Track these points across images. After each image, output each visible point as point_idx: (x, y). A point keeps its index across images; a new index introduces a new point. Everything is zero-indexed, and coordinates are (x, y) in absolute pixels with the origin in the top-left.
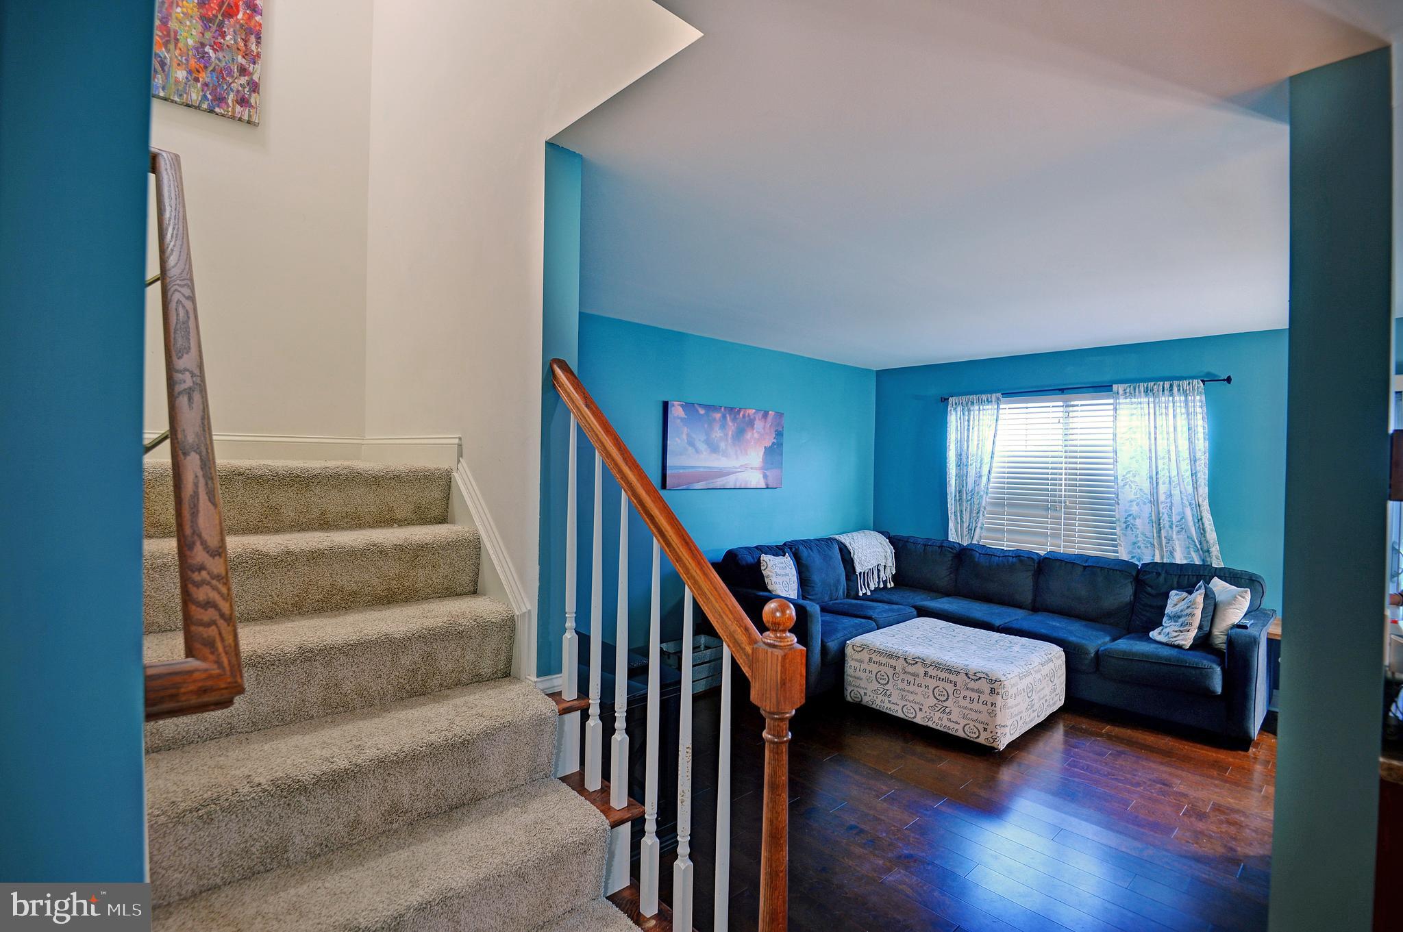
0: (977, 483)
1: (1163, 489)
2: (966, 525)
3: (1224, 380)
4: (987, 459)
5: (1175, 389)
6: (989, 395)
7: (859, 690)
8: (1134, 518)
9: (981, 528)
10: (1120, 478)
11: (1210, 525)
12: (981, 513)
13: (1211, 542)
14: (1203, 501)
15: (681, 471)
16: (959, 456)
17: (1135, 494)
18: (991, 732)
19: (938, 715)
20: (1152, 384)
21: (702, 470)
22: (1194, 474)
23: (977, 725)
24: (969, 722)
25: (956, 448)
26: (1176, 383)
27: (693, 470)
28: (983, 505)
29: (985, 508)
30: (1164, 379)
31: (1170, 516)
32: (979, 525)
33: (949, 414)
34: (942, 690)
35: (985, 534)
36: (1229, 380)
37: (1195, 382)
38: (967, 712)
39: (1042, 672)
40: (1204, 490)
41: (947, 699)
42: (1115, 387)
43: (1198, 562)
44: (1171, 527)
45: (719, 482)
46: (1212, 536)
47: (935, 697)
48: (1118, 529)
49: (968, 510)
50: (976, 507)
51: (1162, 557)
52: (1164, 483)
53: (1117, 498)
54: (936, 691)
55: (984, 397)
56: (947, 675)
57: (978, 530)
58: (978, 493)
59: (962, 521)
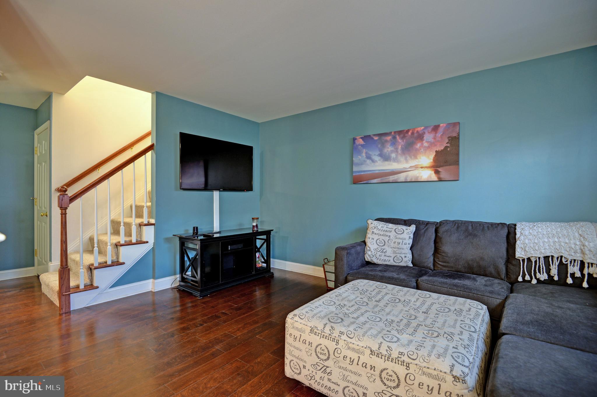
15: (362, 173)
21: (377, 172)
27: (370, 172)
45: (392, 178)
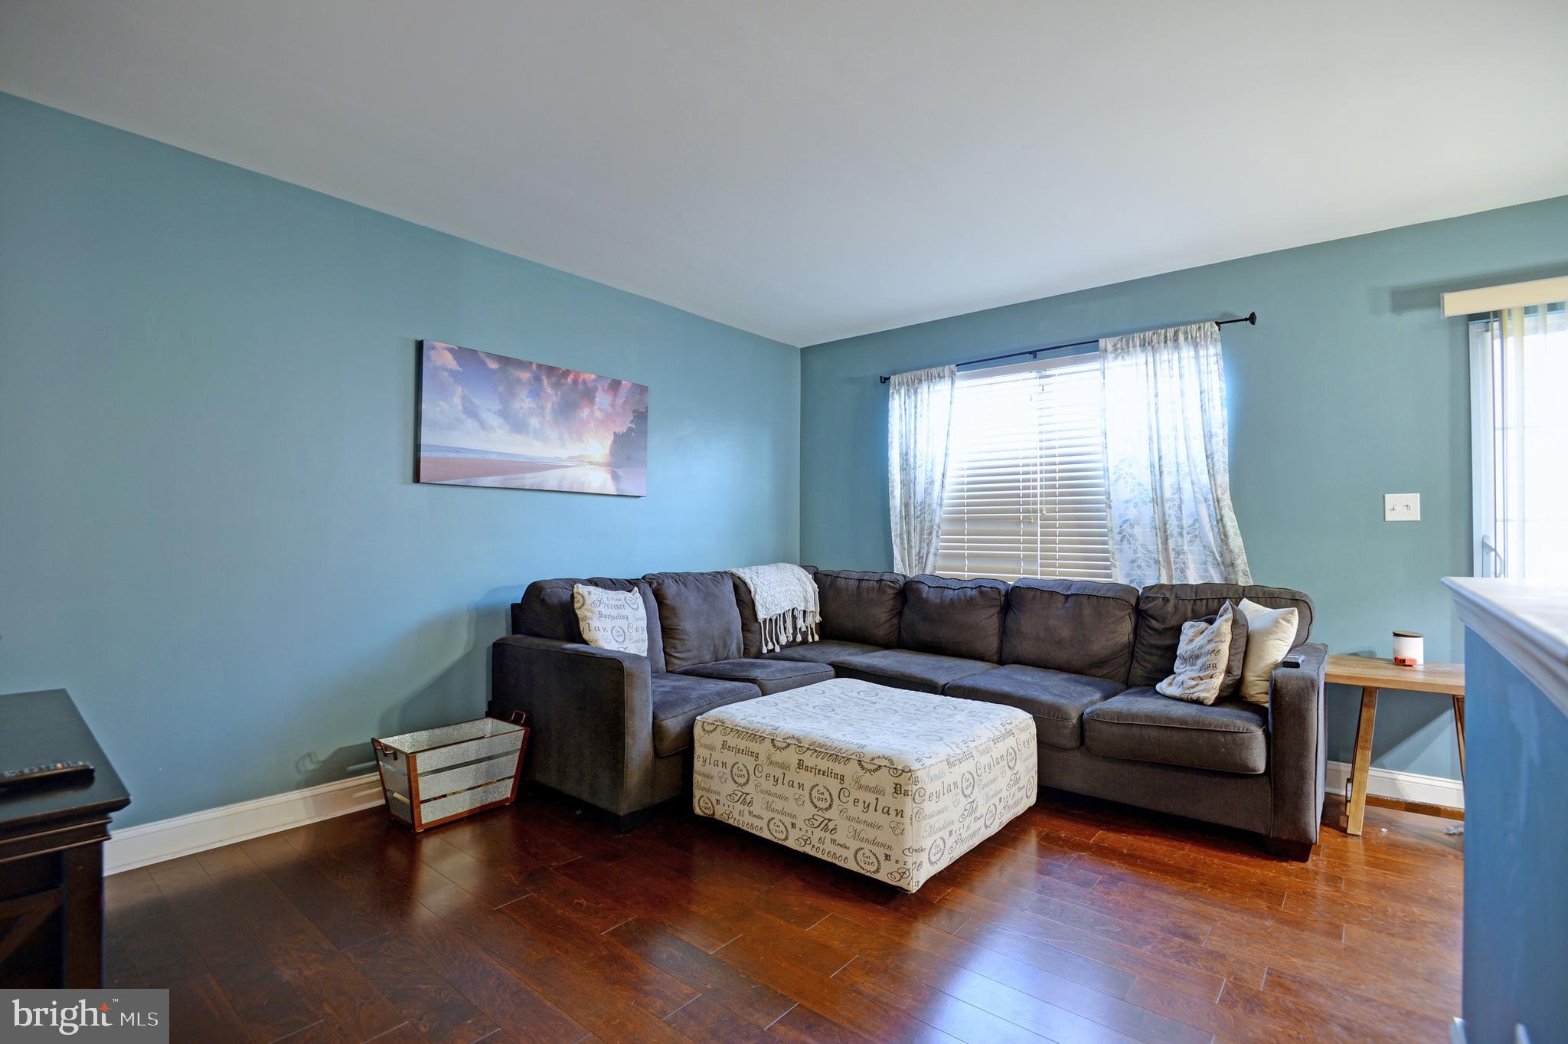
0: (928, 492)
1: (1169, 480)
2: (914, 552)
3: (1246, 319)
4: (940, 460)
5: (1181, 337)
6: (941, 368)
7: (709, 795)
8: (1132, 526)
9: (935, 555)
10: (1111, 471)
11: (1233, 527)
12: (934, 533)
13: (1236, 551)
14: (1223, 494)
15: (451, 455)
16: (905, 457)
17: (1132, 491)
18: (897, 862)
19: (818, 833)
20: (1151, 333)
21: (493, 457)
22: (1209, 456)
23: (876, 849)
24: (862, 845)
25: (901, 445)
26: (1182, 328)
27: (475, 456)
28: (937, 521)
29: (939, 527)
30: (1166, 327)
31: (1179, 519)
32: (932, 550)
33: (891, 399)
34: (823, 790)
35: (940, 563)
36: (1252, 319)
37: (1207, 325)
38: (859, 827)
39: (992, 753)
40: (1223, 479)
41: (830, 806)
42: (1102, 342)
43: (1217, 579)
44: (1181, 534)
45: (529, 480)
46: (1236, 542)
47: (812, 802)
48: (1110, 542)
49: (918, 530)
50: (927, 525)
51: (1170, 577)
52: (1170, 473)
53: (1109, 498)
54: (814, 793)
55: (935, 371)
56: (831, 765)
57: (931, 557)
58: (930, 505)
59: (910, 546)
